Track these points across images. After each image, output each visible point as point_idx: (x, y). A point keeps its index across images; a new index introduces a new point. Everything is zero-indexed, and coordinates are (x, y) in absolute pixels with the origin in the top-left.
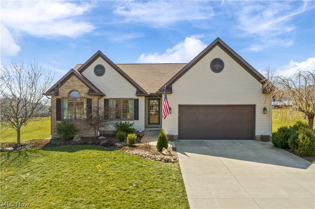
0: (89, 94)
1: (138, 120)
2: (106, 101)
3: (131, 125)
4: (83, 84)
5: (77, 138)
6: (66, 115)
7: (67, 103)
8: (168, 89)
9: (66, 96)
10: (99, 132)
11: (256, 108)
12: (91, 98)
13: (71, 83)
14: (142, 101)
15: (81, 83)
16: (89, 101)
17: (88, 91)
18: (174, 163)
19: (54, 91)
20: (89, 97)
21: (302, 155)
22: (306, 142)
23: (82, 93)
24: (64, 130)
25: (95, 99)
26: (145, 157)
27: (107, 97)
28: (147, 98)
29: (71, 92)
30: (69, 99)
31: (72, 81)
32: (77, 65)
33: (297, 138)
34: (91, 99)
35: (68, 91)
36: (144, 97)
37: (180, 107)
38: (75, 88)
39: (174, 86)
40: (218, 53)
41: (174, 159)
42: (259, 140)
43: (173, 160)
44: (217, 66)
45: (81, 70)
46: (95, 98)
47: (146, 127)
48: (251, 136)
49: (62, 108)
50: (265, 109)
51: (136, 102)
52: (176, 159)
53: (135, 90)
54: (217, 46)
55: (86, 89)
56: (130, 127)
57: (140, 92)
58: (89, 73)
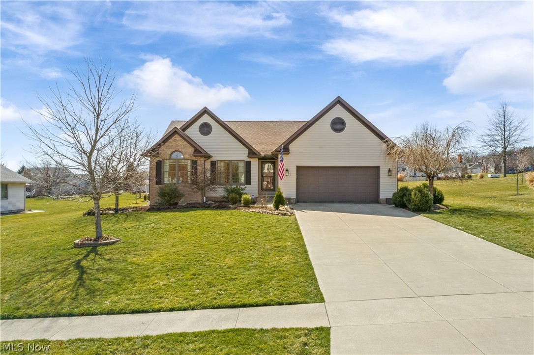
0: (195, 155)
1: (250, 184)
2: (213, 164)
3: (243, 189)
4: (187, 144)
5: (182, 202)
6: (166, 179)
7: (168, 165)
8: (286, 149)
9: (168, 157)
10: (205, 198)
11: (381, 169)
12: (196, 159)
13: (173, 142)
14: (255, 164)
15: (186, 143)
16: (194, 163)
17: (193, 152)
18: (290, 216)
19: (153, 152)
20: (195, 159)
21: (414, 210)
22: (417, 198)
23: (186, 154)
24: (168, 194)
25: (200, 161)
26: (263, 213)
27: (214, 159)
28: (260, 161)
29: (173, 153)
30: (172, 161)
31: (175, 140)
32: (172, 122)
33: (411, 195)
34: (196, 161)
35: (169, 152)
36: (257, 159)
37: (299, 168)
38: (179, 148)
39: (292, 147)
40: (338, 112)
41: (291, 213)
42: (384, 203)
43: (289, 214)
44: (338, 126)
45: (185, 129)
46: (201, 159)
47: (258, 194)
48: (376, 200)
49: (162, 171)
50: (390, 171)
51: (248, 165)
52: (293, 213)
53: (247, 151)
54: (338, 105)
55: (191, 150)
56: (242, 191)
57: (252, 153)
58: (194, 132)
